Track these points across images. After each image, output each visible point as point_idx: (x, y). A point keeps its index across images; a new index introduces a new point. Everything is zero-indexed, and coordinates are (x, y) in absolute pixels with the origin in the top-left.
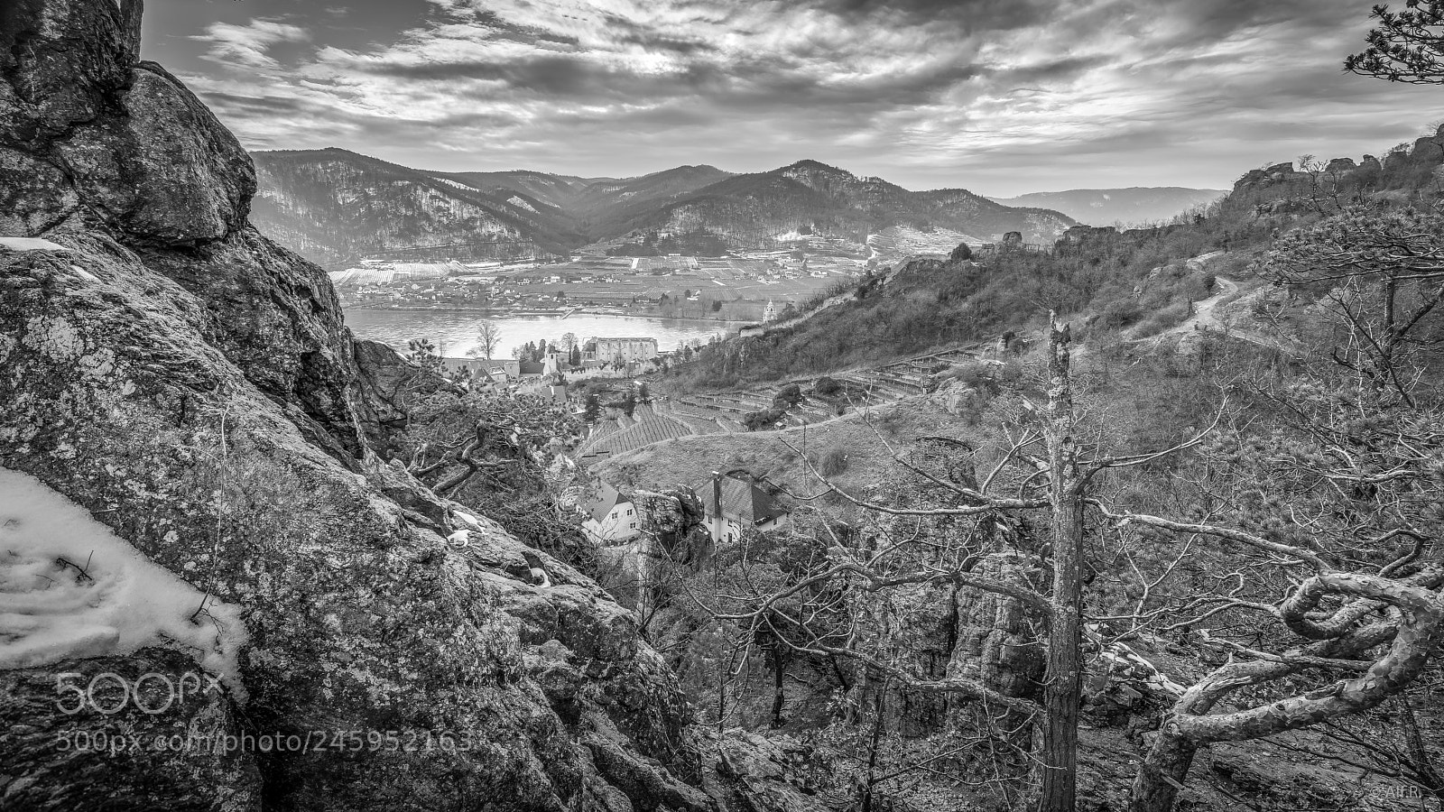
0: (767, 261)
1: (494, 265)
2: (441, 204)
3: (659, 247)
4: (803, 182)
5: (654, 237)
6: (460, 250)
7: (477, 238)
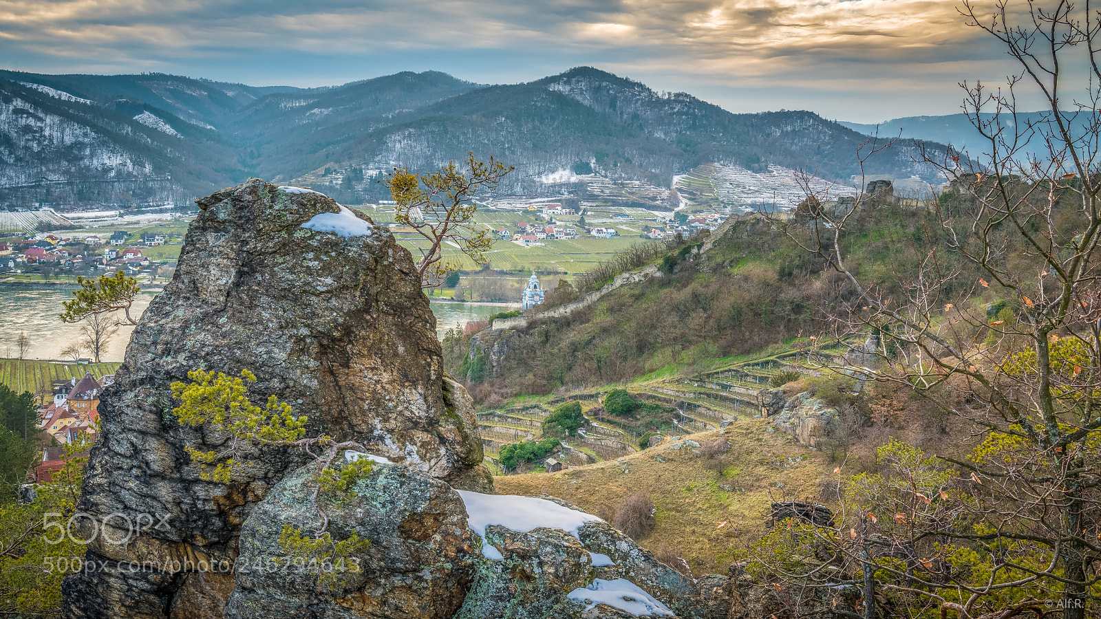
0: (526, 212)
1: (109, 215)
2: (31, 122)
3: (365, 190)
4: (579, 98)
5: (358, 175)
6: (57, 192)
7: (85, 174)
